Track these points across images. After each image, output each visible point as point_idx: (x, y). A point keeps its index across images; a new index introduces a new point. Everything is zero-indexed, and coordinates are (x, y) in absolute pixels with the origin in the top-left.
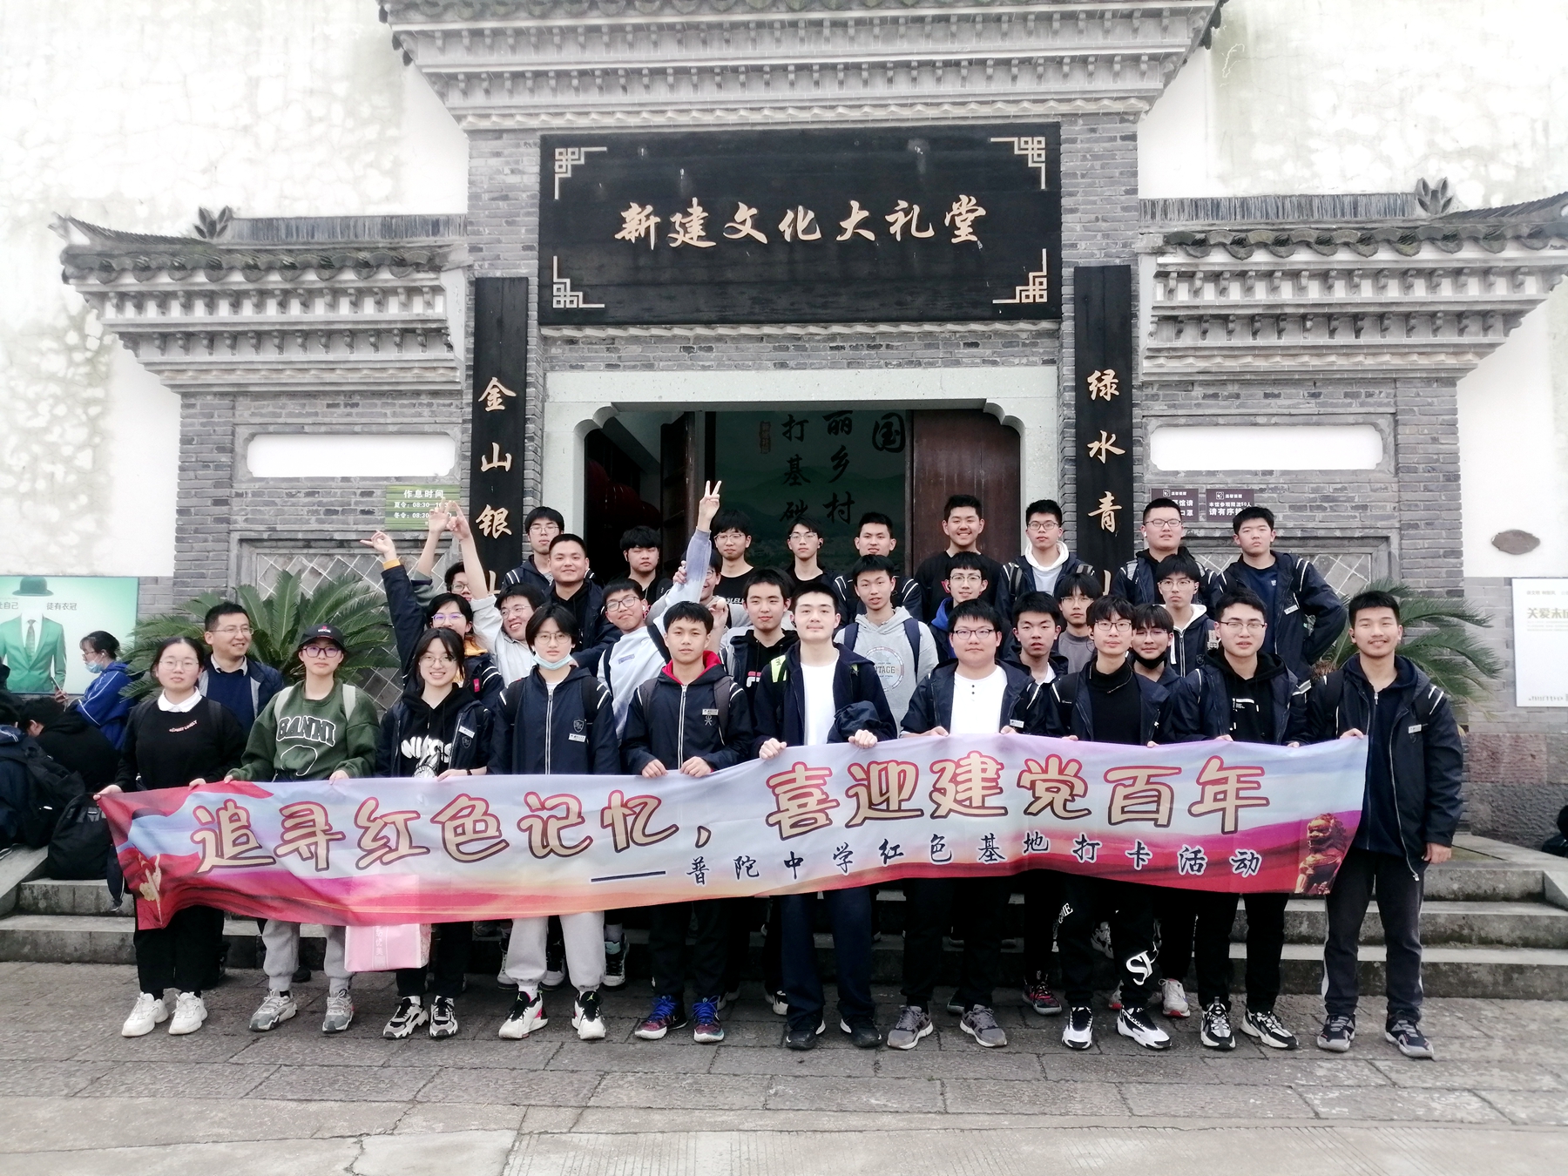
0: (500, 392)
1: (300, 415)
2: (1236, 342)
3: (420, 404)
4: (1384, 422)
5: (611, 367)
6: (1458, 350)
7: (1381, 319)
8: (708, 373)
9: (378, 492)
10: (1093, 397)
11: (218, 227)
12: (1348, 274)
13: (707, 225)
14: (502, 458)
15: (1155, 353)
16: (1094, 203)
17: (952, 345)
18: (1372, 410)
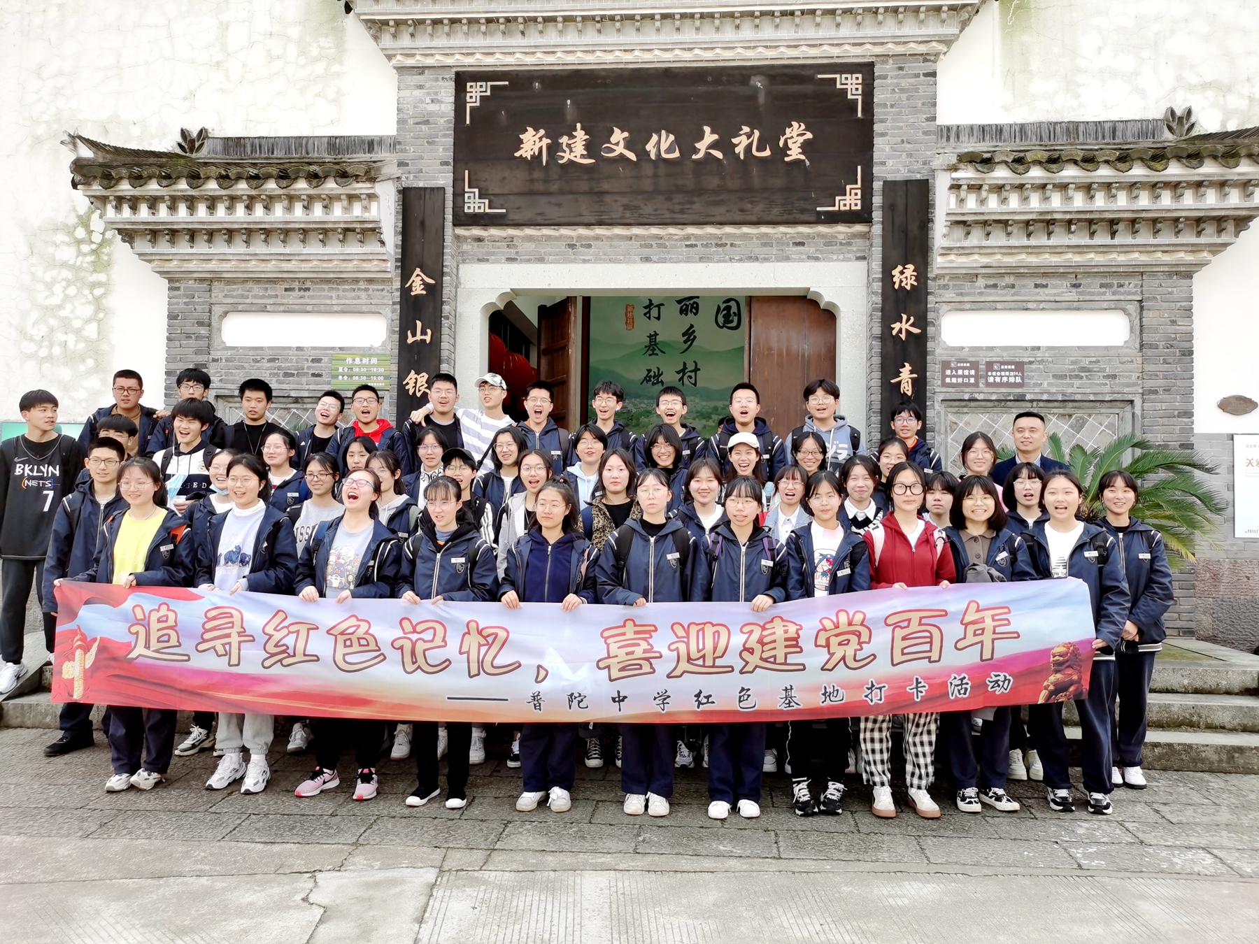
0: (422, 280)
1: (263, 297)
2: (1013, 242)
3: (359, 289)
4: (1134, 308)
5: (510, 260)
6: (1195, 249)
7: (1133, 223)
8: (588, 265)
9: (325, 359)
10: (896, 286)
11: (197, 145)
12: (1108, 186)
13: (588, 146)
14: (424, 333)
15: (947, 251)
16: (901, 128)
17: (783, 244)
18: (1122, 298)
